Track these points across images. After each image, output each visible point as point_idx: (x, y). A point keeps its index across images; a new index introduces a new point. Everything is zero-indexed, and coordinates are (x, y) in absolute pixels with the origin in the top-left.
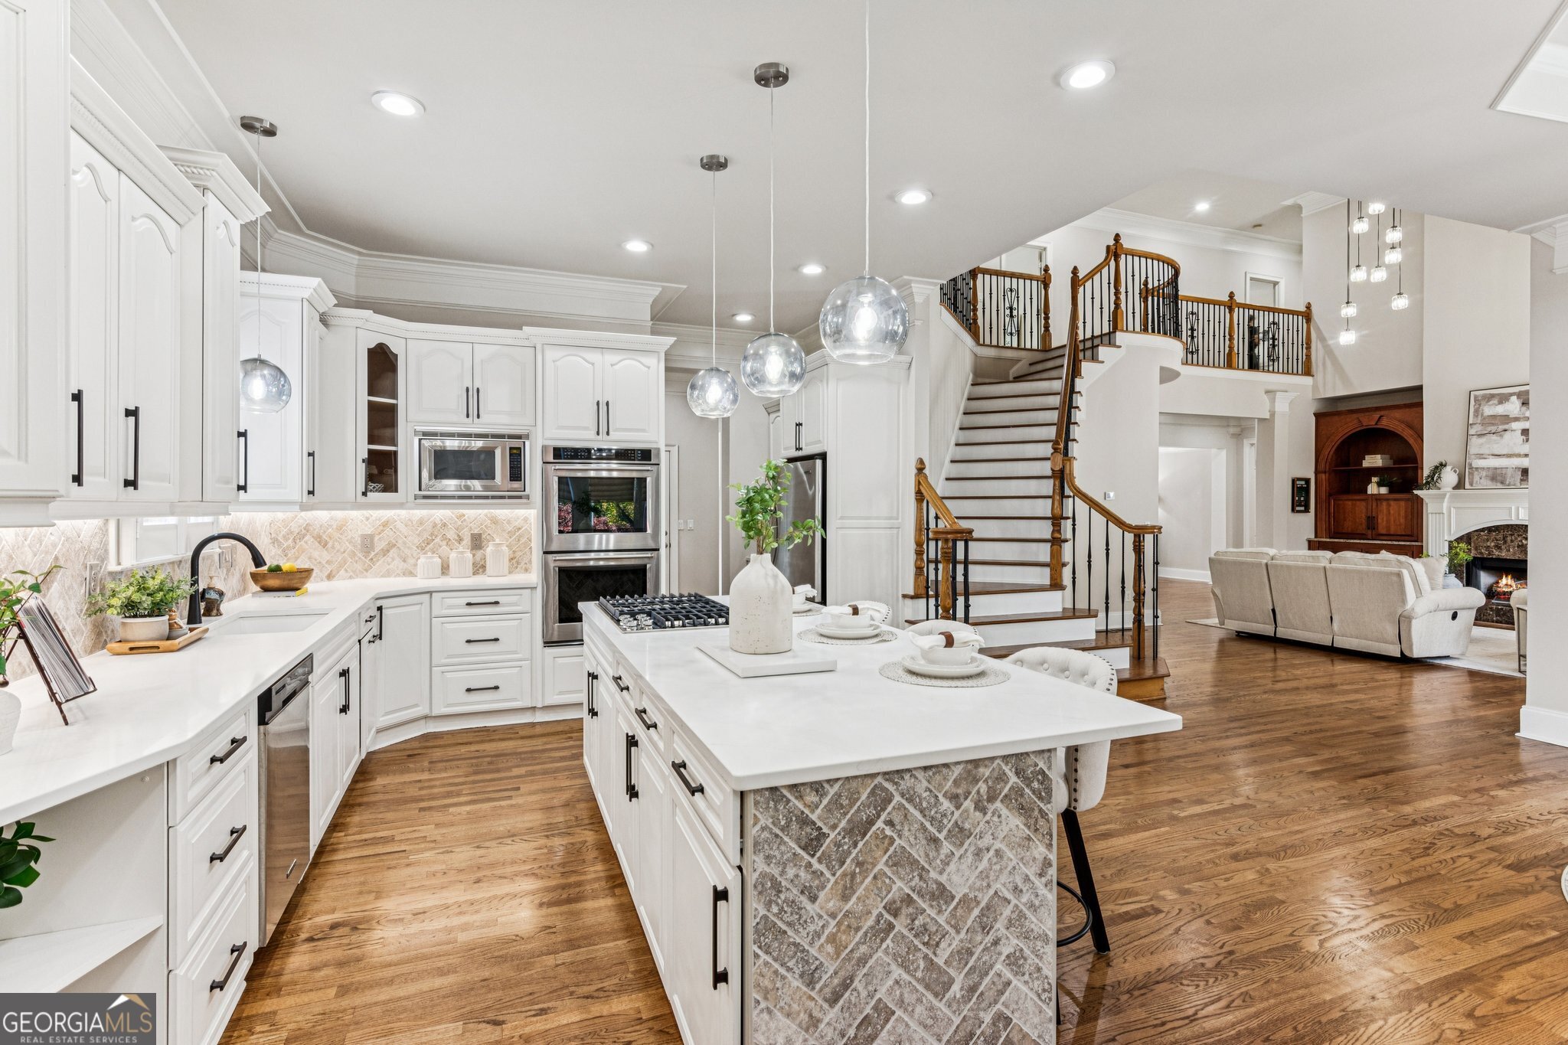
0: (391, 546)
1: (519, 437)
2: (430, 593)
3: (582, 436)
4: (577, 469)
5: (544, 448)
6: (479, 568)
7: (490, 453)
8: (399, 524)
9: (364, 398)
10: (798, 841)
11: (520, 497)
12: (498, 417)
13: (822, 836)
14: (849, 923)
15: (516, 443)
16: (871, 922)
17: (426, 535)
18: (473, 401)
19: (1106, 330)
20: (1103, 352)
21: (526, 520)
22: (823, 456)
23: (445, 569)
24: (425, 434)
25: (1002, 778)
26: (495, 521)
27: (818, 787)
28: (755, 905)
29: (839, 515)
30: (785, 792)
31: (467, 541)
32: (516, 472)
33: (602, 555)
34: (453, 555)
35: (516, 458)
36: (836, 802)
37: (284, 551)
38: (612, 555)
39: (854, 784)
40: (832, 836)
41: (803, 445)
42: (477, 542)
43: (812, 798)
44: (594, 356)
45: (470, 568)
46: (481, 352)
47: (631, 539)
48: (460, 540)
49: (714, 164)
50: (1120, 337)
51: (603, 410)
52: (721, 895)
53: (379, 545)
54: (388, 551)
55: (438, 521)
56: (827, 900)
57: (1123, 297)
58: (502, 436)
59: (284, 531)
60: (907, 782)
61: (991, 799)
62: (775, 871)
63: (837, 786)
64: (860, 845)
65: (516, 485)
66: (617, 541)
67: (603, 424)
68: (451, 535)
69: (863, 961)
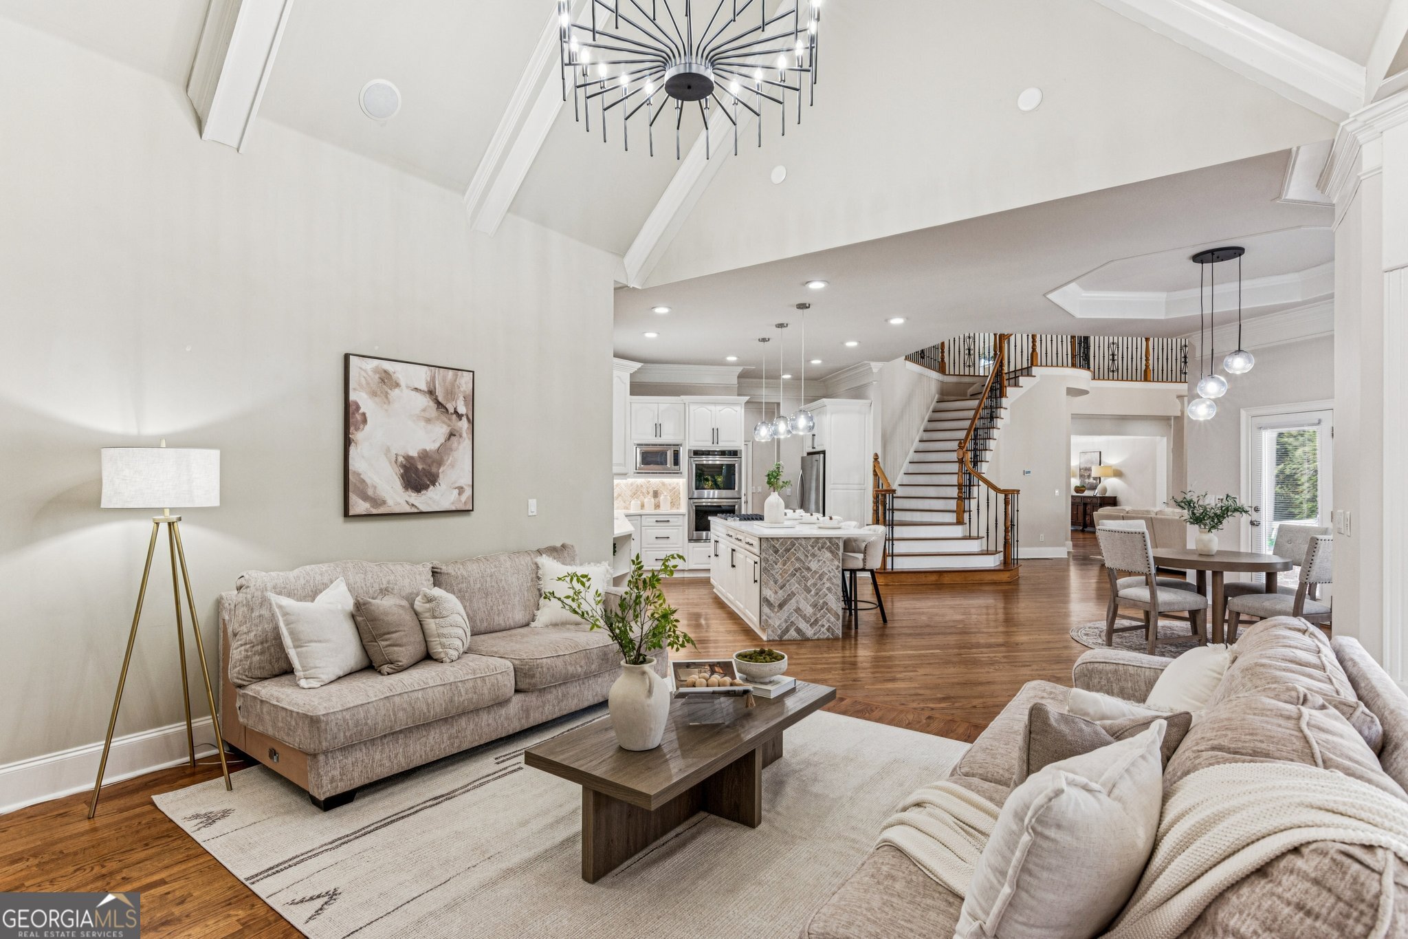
0: (619, 495)
1: (678, 445)
2: (640, 515)
3: (706, 445)
4: (705, 460)
5: (689, 451)
6: (657, 506)
7: (664, 454)
10: (773, 550)
11: (678, 473)
12: (667, 437)
13: (778, 551)
14: (785, 571)
15: (676, 448)
16: (790, 572)
17: (633, 490)
18: (658, 428)
19: (1025, 365)
20: (1022, 380)
21: (677, 484)
22: (824, 452)
23: (643, 506)
24: (638, 445)
26: (663, 484)
27: (778, 539)
28: (763, 564)
31: (651, 493)
32: (676, 462)
33: (710, 500)
34: (646, 500)
35: (676, 455)
36: (782, 544)
38: (715, 500)
39: (786, 539)
40: (781, 550)
41: (815, 446)
42: (656, 494)
43: (776, 541)
44: (712, 408)
45: (653, 507)
46: (662, 407)
47: (725, 493)
48: (648, 493)
49: (764, 338)
50: (1035, 370)
51: (715, 433)
52: (756, 563)
54: (618, 498)
55: (639, 484)
56: (780, 565)
57: (1038, 344)
58: (670, 445)
60: (800, 541)
61: (822, 548)
62: (768, 558)
63: (782, 539)
64: (788, 554)
65: (676, 467)
66: (718, 493)
67: (715, 440)
68: (644, 491)
69: (788, 581)
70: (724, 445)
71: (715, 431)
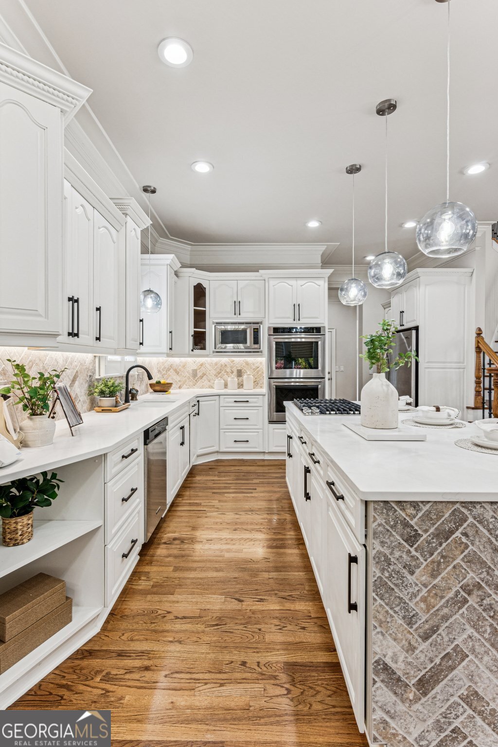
0: (204, 374)
1: (257, 323)
2: (219, 395)
3: (287, 323)
4: (285, 338)
5: (269, 328)
6: (241, 386)
7: (244, 331)
8: (208, 366)
9: (192, 308)
10: (402, 536)
11: (258, 352)
12: (249, 314)
13: (417, 536)
14: (437, 592)
15: (256, 326)
16: (451, 594)
17: (218, 370)
18: (237, 306)
21: (261, 363)
22: (417, 328)
23: (226, 386)
24: (217, 323)
26: (247, 364)
27: (415, 505)
28: (374, 569)
29: (426, 361)
30: (393, 505)
31: (235, 373)
32: (256, 340)
33: (297, 380)
34: (229, 379)
35: (256, 332)
36: (427, 514)
37: (162, 375)
38: (302, 380)
39: (440, 506)
40: (425, 536)
41: (404, 323)
42: (240, 373)
43: (411, 511)
44: (293, 282)
45: (236, 386)
46: (242, 284)
47: (312, 372)
48: (232, 372)
49: (353, 170)
51: (297, 308)
52: (353, 560)
53: (199, 374)
54: (203, 377)
55: (223, 364)
56: (421, 575)
58: (250, 323)
59: (163, 367)
60: (478, 510)
62: (387, 552)
63: (428, 506)
64: (444, 545)
65: (256, 346)
66: (304, 373)
67: (297, 315)
68: (228, 370)
69: (445, 618)
70: (305, 322)
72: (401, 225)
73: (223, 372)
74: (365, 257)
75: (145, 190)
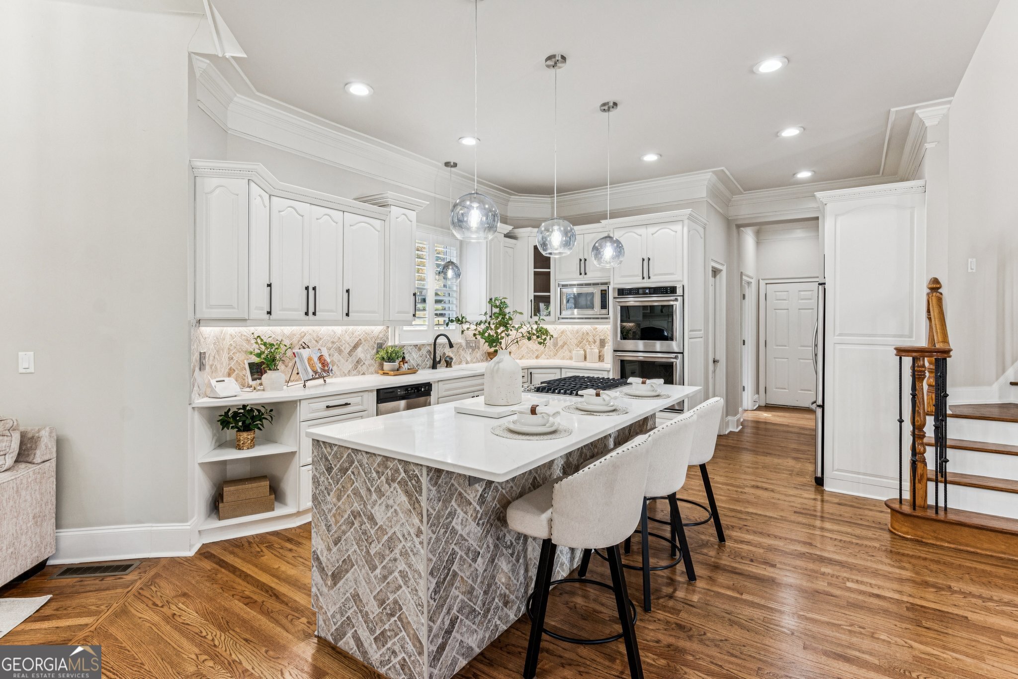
0: (565, 343)
1: (606, 284)
3: (635, 282)
4: (632, 301)
5: (614, 290)
7: (592, 294)
8: (569, 334)
10: (325, 466)
11: (606, 318)
12: (595, 273)
13: (332, 468)
14: (340, 512)
15: (604, 287)
16: (346, 516)
17: (579, 339)
18: (582, 264)
24: (563, 286)
25: (397, 471)
30: (321, 444)
31: (598, 343)
32: (604, 305)
34: (590, 350)
35: (604, 295)
36: (336, 455)
39: (341, 449)
40: (335, 469)
42: (601, 344)
44: (642, 231)
46: (588, 238)
53: (560, 343)
54: (563, 346)
55: (585, 332)
56: (333, 496)
58: (597, 284)
60: (360, 457)
61: (393, 480)
62: (318, 476)
63: (336, 447)
64: (343, 478)
65: (604, 311)
67: (646, 273)
68: (591, 339)
70: (656, 281)
71: (646, 262)
72: (777, 134)
73: (584, 342)
74: (794, 174)
75: (447, 164)
